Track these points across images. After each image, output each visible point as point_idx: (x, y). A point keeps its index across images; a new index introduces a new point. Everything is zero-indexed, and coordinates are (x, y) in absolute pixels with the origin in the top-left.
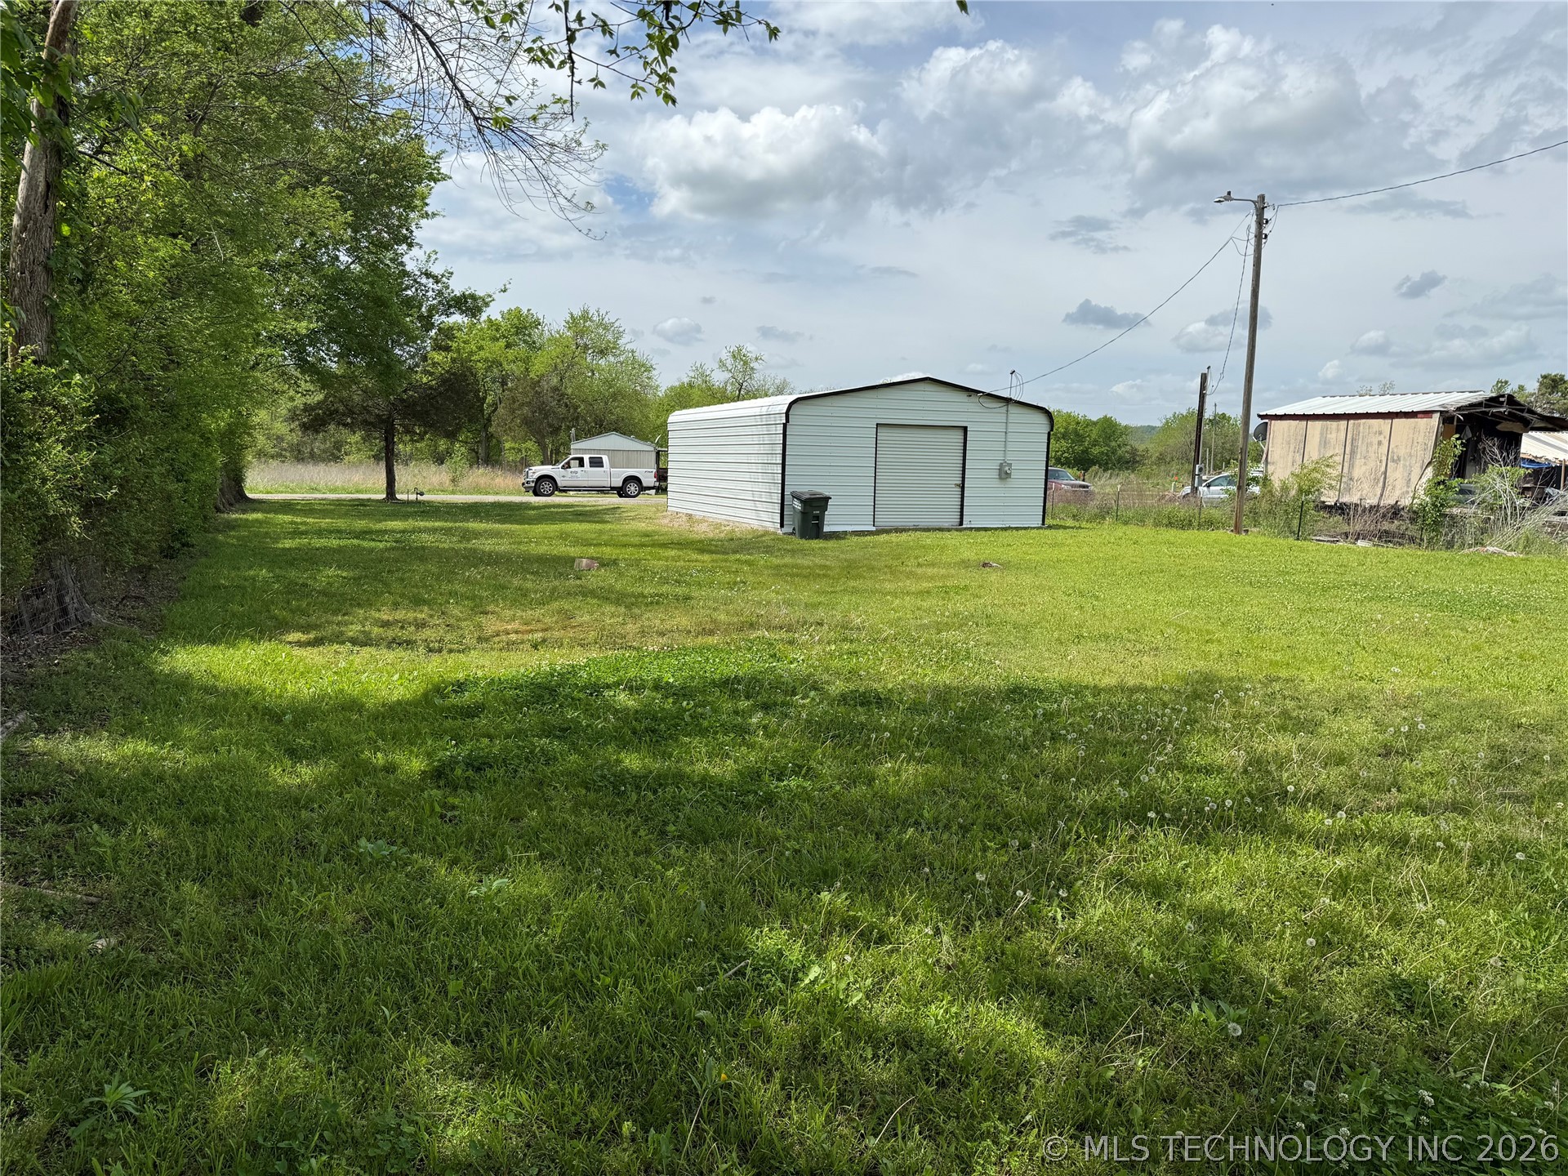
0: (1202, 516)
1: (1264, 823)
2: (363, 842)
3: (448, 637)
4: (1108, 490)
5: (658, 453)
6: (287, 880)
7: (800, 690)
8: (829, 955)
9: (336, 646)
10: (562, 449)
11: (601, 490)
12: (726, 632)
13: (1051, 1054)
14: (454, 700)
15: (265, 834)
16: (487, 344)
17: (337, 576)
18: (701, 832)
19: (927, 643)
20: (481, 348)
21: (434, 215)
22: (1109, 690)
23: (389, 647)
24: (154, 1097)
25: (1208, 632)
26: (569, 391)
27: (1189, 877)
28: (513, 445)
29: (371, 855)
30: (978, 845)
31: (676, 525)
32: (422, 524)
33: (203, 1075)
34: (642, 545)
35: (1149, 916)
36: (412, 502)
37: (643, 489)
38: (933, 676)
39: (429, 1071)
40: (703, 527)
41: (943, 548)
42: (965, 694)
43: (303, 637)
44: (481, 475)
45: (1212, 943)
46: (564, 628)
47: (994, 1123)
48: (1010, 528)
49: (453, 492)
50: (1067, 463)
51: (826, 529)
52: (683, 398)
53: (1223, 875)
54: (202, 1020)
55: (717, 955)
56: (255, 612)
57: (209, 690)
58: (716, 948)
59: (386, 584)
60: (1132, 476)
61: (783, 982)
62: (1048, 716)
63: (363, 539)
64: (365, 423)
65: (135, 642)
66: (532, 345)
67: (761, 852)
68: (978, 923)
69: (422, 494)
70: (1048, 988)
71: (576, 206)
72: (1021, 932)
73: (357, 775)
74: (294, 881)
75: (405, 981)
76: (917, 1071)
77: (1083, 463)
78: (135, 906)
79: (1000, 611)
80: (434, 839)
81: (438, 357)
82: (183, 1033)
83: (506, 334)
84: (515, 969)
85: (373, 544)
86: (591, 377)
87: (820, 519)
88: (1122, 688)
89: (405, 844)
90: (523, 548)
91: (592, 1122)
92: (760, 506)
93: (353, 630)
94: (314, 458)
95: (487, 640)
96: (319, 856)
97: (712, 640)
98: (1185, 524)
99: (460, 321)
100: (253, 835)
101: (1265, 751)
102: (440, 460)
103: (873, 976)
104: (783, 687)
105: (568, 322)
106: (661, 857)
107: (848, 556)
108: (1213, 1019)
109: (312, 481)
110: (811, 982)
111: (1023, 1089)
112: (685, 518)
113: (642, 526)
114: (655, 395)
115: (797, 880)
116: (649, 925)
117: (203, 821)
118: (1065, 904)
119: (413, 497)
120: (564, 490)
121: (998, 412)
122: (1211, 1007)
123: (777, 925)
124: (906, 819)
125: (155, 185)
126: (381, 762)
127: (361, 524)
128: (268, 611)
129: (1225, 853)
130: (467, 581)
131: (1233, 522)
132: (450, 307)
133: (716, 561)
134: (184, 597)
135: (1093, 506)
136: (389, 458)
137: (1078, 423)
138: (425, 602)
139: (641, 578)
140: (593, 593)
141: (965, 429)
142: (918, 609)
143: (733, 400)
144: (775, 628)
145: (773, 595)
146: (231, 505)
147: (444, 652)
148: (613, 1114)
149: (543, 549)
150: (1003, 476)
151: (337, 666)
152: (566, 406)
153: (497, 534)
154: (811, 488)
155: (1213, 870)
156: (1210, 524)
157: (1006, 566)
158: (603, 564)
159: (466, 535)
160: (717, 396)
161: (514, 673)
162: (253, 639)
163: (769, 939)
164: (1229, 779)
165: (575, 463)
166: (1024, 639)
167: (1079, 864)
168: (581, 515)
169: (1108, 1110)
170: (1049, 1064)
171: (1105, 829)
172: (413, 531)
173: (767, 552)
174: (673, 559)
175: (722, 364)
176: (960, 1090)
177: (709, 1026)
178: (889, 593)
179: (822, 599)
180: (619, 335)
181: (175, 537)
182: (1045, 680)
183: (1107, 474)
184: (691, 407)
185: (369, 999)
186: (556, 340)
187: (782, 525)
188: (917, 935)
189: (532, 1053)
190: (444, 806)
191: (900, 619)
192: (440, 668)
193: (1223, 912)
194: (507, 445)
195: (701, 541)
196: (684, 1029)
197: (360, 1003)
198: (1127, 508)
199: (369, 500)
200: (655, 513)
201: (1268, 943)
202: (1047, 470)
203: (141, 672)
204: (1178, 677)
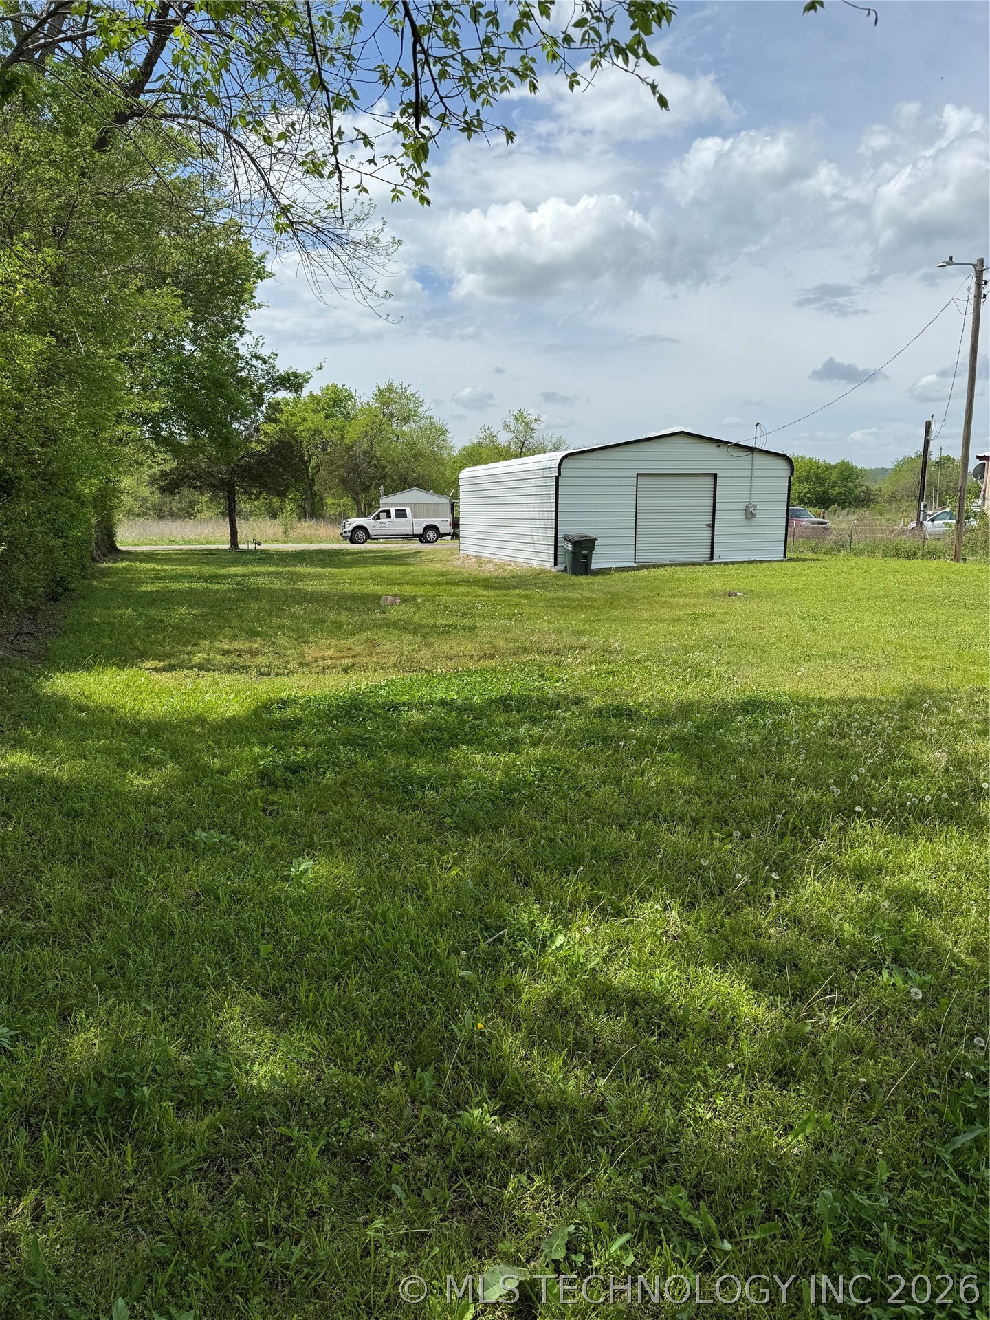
0: (926, 547)
1: (960, 816)
2: (198, 832)
3: (277, 663)
4: (844, 526)
5: (453, 505)
6: (136, 863)
7: (562, 705)
8: (575, 925)
9: (185, 672)
10: (373, 503)
11: (406, 538)
12: (504, 656)
13: (759, 1012)
14: (278, 715)
15: (120, 826)
16: (310, 416)
17: (189, 614)
18: (472, 823)
19: (675, 663)
20: (305, 420)
21: (260, 305)
22: (831, 702)
23: (228, 672)
24: (26, 1037)
25: (924, 649)
26: (378, 454)
27: (890, 862)
28: (333, 501)
29: (205, 843)
30: (706, 835)
31: (467, 565)
32: (258, 569)
33: (65, 1019)
34: (438, 584)
35: (852, 897)
36: (251, 551)
37: (440, 535)
38: (677, 692)
39: (242, 1018)
40: (490, 567)
41: (694, 580)
42: (706, 707)
43: (160, 665)
44: (307, 527)
45: (906, 918)
46: (370, 654)
47: (705, 1068)
48: (755, 561)
49: (285, 542)
50: (810, 503)
51: (594, 566)
52: (474, 456)
53: (920, 860)
54: (65, 976)
55: (480, 925)
56: (121, 644)
57: (83, 708)
58: (480, 920)
59: (227, 619)
60: (867, 513)
61: (535, 948)
62: (776, 726)
63: (211, 582)
64: (211, 485)
65: (26, 671)
66: (346, 416)
67: (522, 841)
68: (703, 901)
69: (259, 544)
70: (759, 956)
71: (376, 295)
72: (739, 908)
73: (197, 777)
74: (141, 864)
75: (228, 946)
76: (642, 1023)
77: (823, 502)
78: (18, 882)
79: (742, 634)
80: (257, 829)
81: (269, 428)
82: (50, 985)
83: (325, 406)
84: (315, 936)
85: (218, 586)
86: (396, 441)
87: (588, 559)
88: (843, 700)
89: (232, 833)
90: (339, 587)
91: (371, 1062)
92: (539, 548)
93: (198, 658)
94: (173, 515)
95: (307, 665)
96: (163, 843)
97: (493, 663)
98: (911, 555)
99: (287, 397)
100: (112, 825)
101: (966, 752)
102: (274, 515)
103: (610, 944)
104: (549, 703)
105: (376, 395)
106: (439, 844)
107: (612, 590)
108: (900, 983)
109: (171, 535)
110: (557, 948)
111: (731, 1041)
112: (474, 560)
113: (438, 567)
114: (450, 455)
115: (551, 863)
116: (426, 900)
117: (72, 815)
118: (779, 885)
119: (252, 547)
120: (376, 538)
121: (744, 460)
122: (900, 973)
123: (532, 900)
124: (647, 813)
125: (26, 291)
126: (217, 766)
127: (208, 570)
128: (131, 643)
129: (922, 841)
130: (293, 617)
131: (952, 552)
132: (277, 384)
133: (499, 596)
134: (65, 633)
135: (829, 540)
136: (231, 514)
137: (819, 467)
138: (258, 634)
139: (435, 612)
140: (395, 625)
141: (715, 476)
142: (670, 634)
143: (516, 457)
144: (545, 652)
145: (546, 624)
146: (105, 556)
147: (273, 676)
148: (388, 1054)
149: (356, 588)
150: (749, 516)
151: (185, 687)
152: (376, 466)
153: (319, 577)
154: (580, 531)
155: (911, 856)
156: (933, 554)
157: (750, 595)
158: (404, 600)
159: (294, 578)
160: (502, 454)
161: (328, 693)
162: (118, 666)
163: (526, 913)
164: (932, 777)
165: (383, 515)
166: (761, 658)
167: (794, 851)
168: (388, 559)
169: (803, 1059)
170: (755, 1020)
171: (819, 821)
172: (251, 575)
173: (542, 587)
174: (463, 594)
175: (507, 426)
176: (677, 1040)
177: (469, 983)
178: (645, 621)
179: (587, 627)
180: (419, 404)
181: (58, 584)
182: (776, 694)
183: (845, 512)
184: (481, 464)
185: (197, 959)
186: (366, 410)
187: (556, 564)
188: (649, 910)
189: (324, 1004)
190: (266, 801)
191: (653, 642)
192: (268, 688)
193: (917, 891)
194: (328, 501)
195: (487, 579)
196: (450, 986)
197: (190, 962)
198: (859, 541)
199: (217, 550)
200: (450, 556)
201: (956, 919)
202: (788, 510)
203: (29, 695)
204: (894, 690)
